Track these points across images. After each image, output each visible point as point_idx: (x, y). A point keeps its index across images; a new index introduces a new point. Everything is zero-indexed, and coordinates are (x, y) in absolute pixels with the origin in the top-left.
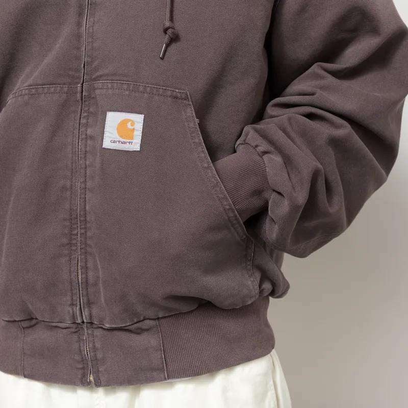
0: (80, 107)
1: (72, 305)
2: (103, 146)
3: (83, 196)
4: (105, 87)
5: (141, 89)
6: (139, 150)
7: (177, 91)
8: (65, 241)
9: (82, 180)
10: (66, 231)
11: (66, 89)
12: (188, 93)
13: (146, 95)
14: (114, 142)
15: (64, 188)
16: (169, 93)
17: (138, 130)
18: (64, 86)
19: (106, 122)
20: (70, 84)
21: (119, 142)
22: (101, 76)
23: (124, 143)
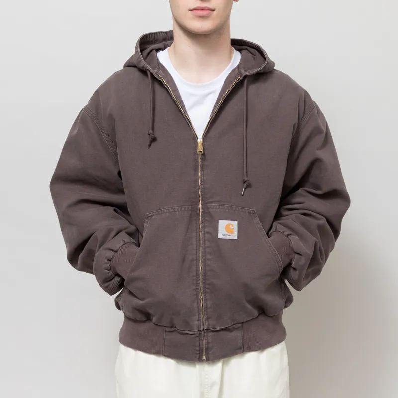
1: (198, 320)
2: (219, 238)
4: (215, 208)
6: (237, 239)
8: (194, 287)
9: (204, 255)
10: (195, 282)
14: (224, 235)
15: (192, 260)
19: (219, 226)
21: (227, 235)
22: (212, 202)
23: (229, 235)
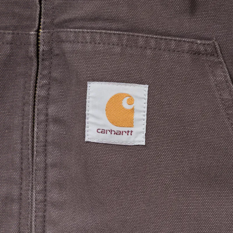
0: (34, 68)
2: (87, 139)
3: (40, 214)
4: (80, 40)
5: (141, 42)
6: (144, 144)
7: (199, 42)
9: (39, 188)
11: (9, 37)
12: (216, 44)
13: (149, 52)
14: (103, 132)
16: (186, 47)
17: (140, 111)
18: (7, 32)
19: (87, 100)
20: (16, 28)
21: (111, 131)
22: (71, 20)
23: (120, 133)
